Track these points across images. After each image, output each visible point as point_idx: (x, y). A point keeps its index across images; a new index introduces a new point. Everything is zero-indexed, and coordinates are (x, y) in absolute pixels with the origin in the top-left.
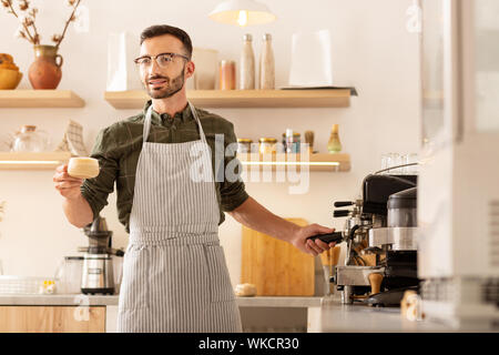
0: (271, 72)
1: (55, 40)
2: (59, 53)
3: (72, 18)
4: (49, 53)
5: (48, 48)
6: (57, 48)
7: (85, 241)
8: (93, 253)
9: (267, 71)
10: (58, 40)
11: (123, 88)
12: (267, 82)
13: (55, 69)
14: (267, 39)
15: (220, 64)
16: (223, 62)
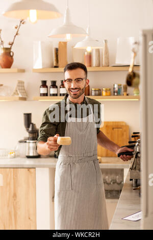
0: (107, 58)
1: (10, 44)
2: (12, 50)
3: (17, 34)
4: (7, 51)
5: (7, 49)
6: (10, 48)
7: (27, 135)
8: (31, 140)
9: (105, 57)
10: (11, 44)
11: (41, 67)
12: (105, 63)
13: (10, 58)
14: (105, 42)
15: (84, 53)
16: (86, 53)
